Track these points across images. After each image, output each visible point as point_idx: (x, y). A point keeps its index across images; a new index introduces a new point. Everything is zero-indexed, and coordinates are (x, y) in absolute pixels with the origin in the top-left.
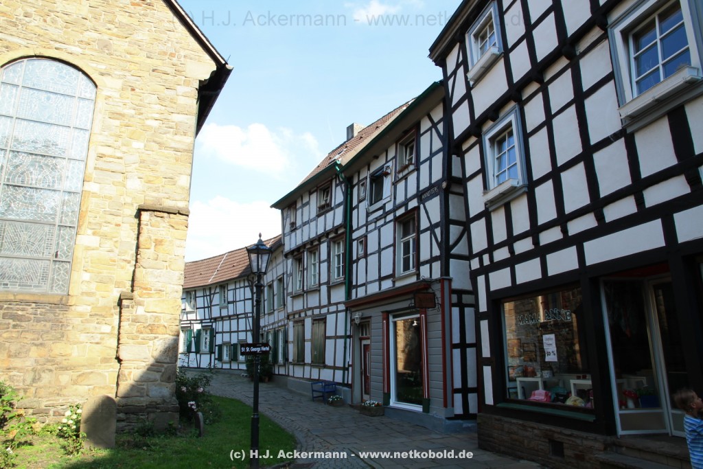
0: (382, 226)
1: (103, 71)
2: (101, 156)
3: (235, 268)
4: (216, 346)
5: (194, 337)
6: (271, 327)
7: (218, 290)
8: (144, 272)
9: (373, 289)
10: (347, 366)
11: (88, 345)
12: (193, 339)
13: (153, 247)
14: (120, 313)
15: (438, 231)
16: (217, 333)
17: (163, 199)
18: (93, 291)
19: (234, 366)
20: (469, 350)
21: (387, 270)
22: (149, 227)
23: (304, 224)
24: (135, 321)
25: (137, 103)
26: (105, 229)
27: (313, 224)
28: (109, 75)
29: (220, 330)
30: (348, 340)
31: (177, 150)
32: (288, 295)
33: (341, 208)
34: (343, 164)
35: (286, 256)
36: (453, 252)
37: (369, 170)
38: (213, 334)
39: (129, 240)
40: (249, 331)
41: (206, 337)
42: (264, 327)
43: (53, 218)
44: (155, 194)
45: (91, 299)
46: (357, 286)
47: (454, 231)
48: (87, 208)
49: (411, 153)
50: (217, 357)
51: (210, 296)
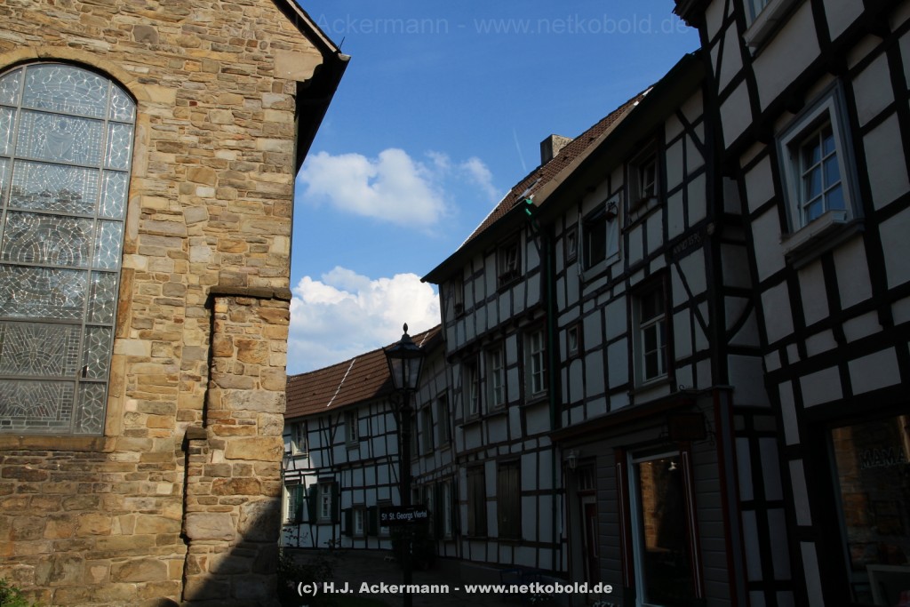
0: (607, 303)
1: (144, 76)
2: (148, 212)
3: (368, 382)
4: (342, 511)
5: (306, 497)
6: (430, 478)
7: (342, 420)
8: (223, 395)
9: (597, 409)
10: (558, 541)
11: (137, 515)
12: (304, 500)
13: (235, 355)
14: (187, 462)
15: (704, 308)
16: (343, 489)
17: (249, 277)
18: (143, 427)
19: (373, 545)
20: (771, 513)
21: (619, 377)
22: (229, 322)
23: (477, 306)
24: (211, 472)
25: (201, 124)
26: (159, 328)
27: (492, 306)
28: (155, 82)
29: (348, 485)
30: (559, 497)
31: (266, 196)
32: (456, 423)
33: (537, 278)
34: (538, 204)
35: (451, 359)
36: (733, 341)
37: (580, 211)
38: (337, 490)
39: (196, 343)
40: (394, 485)
41: (325, 497)
42: (420, 477)
43: (78, 315)
44: (234, 269)
45: (141, 441)
46: (569, 406)
47: (732, 306)
48: (130, 296)
49: (651, 180)
50: (343, 529)
51: (330, 429)
